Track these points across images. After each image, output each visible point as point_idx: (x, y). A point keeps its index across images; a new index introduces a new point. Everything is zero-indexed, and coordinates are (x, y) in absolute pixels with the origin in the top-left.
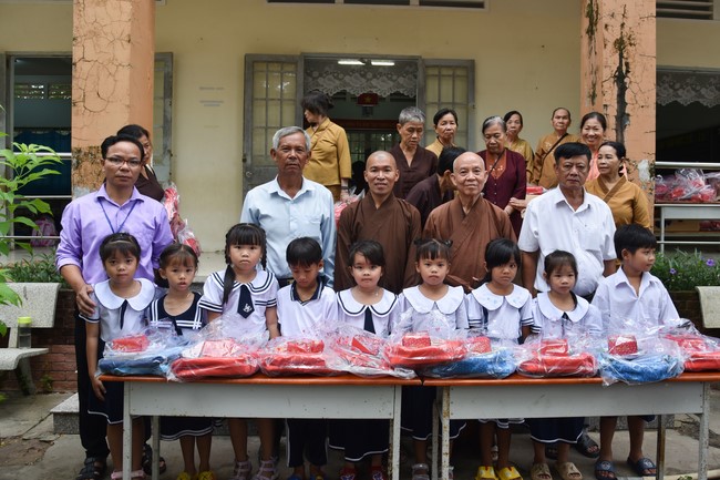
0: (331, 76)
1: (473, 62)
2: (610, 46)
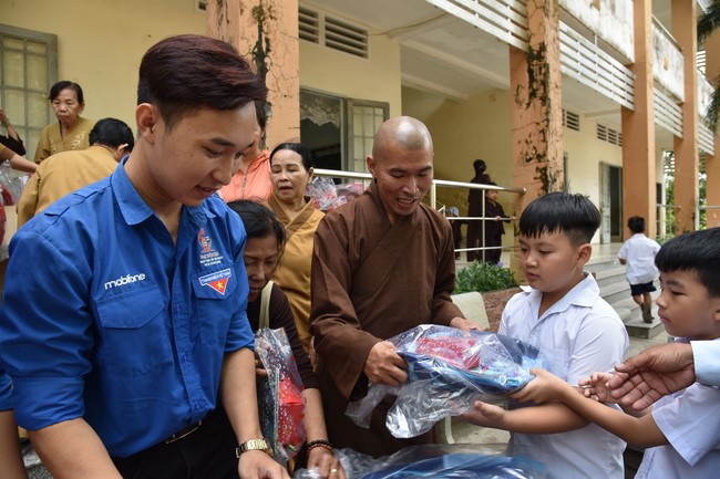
2: (248, 13)
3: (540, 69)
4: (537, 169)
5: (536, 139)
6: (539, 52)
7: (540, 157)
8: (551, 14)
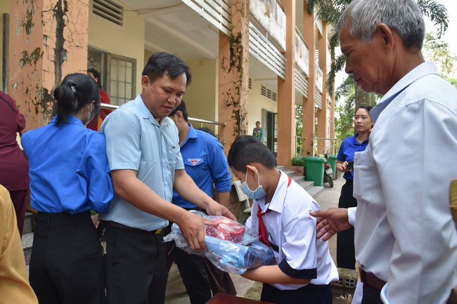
3: (238, 49)
4: (234, 111)
5: (233, 92)
6: (237, 38)
7: (235, 104)
8: (245, 16)
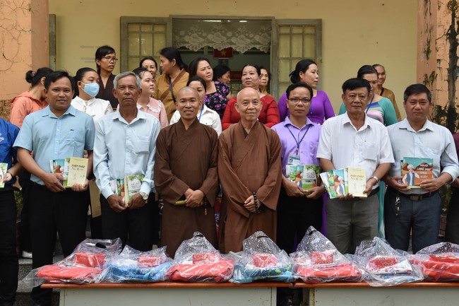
0: (196, 35)
1: (320, 21)
2: (444, 7)
